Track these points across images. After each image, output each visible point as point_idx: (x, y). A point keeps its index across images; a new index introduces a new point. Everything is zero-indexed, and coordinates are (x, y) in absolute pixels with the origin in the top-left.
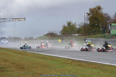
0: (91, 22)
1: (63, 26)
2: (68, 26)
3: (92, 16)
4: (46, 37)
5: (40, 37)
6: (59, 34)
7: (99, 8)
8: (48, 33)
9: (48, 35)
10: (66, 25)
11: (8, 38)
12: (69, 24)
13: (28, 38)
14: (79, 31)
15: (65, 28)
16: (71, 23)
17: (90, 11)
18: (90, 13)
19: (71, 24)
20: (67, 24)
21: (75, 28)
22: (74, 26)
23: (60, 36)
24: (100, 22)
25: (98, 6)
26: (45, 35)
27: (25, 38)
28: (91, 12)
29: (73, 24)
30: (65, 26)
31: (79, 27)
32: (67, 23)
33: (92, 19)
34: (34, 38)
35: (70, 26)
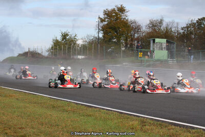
0: (106, 36)
1: (54, 40)
2: (63, 40)
3: (107, 24)
4: (22, 57)
5: (12, 57)
6: (46, 54)
7: (122, 10)
9: (26, 54)
10: (59, 38)
12: (64, 36)
15: (56, 44)
16: (67, 35)
17: (106, 14)
18: (105, 18)
19: (68, 37)
21: (75, 44)
22: (72, 41)
24: (122, 35)
25: (120, 6)
26: (20, 55)
28: (106, 16)
29: (72, 36)
30: (57, 41)
32: (61, 34)
33: (108, 30)
35: (66, 41)
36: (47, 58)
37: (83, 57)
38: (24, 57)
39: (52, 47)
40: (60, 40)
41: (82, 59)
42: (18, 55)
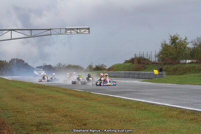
1: (162, 44)
2: (172, 44)
4: (129, 64)
5: (118, 64)
8: (134, 57)
9: (132, 61)
10: (168, 42)
11: (56, 67)
12: (174, 40)
13: (94, 66)
14: (193, 54)
15: (165, 48)
16: (177, 38)
19: (177, 41)
21: (185, 48)
22: (182, 44)
26: (127, 62)
27: (90, 66)
29: (182, 39)
30: (166, 45)
31: (193, 46)
32: (170, 38)
34: (105, 66)
35: (176, 44)
36: (154, 63)
37: (190, 61)
38: (131, 63)
39: (161, 52)
40: (169, 44)
41: (189, 63)
42: (125, 62)
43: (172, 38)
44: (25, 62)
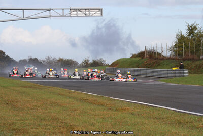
1: (177, 35)
2: (189, 35)
4: (137, 59)
5: (123, 59)
6: (167, 54)
9: (141, 55)
10: (185, 33)
11: (44, 61)
12: (192, 30)
13: (91, 61)
15: (181, 39)
16: (195, 28)
19: (196, 31)
20: (186, 31)
22: (202, 36)
23: (173, 59)
26: (134, 56)
27: (86, 60)
29: (202, 29)
30: (182, 36)
32: (187, 27)
35: (194, 36)
36: (169, 58)
38: (140, 58)
39: (176, 45)
40: (185, 36)
42: (132, 57)
43: (189, 28)
44: (6, 54)
